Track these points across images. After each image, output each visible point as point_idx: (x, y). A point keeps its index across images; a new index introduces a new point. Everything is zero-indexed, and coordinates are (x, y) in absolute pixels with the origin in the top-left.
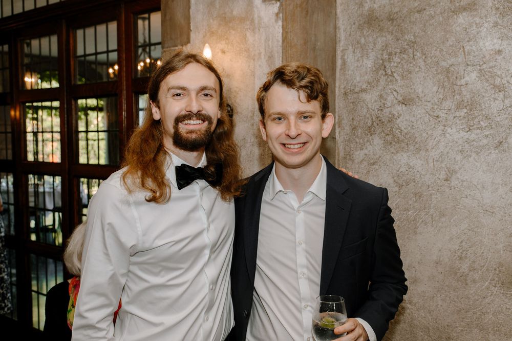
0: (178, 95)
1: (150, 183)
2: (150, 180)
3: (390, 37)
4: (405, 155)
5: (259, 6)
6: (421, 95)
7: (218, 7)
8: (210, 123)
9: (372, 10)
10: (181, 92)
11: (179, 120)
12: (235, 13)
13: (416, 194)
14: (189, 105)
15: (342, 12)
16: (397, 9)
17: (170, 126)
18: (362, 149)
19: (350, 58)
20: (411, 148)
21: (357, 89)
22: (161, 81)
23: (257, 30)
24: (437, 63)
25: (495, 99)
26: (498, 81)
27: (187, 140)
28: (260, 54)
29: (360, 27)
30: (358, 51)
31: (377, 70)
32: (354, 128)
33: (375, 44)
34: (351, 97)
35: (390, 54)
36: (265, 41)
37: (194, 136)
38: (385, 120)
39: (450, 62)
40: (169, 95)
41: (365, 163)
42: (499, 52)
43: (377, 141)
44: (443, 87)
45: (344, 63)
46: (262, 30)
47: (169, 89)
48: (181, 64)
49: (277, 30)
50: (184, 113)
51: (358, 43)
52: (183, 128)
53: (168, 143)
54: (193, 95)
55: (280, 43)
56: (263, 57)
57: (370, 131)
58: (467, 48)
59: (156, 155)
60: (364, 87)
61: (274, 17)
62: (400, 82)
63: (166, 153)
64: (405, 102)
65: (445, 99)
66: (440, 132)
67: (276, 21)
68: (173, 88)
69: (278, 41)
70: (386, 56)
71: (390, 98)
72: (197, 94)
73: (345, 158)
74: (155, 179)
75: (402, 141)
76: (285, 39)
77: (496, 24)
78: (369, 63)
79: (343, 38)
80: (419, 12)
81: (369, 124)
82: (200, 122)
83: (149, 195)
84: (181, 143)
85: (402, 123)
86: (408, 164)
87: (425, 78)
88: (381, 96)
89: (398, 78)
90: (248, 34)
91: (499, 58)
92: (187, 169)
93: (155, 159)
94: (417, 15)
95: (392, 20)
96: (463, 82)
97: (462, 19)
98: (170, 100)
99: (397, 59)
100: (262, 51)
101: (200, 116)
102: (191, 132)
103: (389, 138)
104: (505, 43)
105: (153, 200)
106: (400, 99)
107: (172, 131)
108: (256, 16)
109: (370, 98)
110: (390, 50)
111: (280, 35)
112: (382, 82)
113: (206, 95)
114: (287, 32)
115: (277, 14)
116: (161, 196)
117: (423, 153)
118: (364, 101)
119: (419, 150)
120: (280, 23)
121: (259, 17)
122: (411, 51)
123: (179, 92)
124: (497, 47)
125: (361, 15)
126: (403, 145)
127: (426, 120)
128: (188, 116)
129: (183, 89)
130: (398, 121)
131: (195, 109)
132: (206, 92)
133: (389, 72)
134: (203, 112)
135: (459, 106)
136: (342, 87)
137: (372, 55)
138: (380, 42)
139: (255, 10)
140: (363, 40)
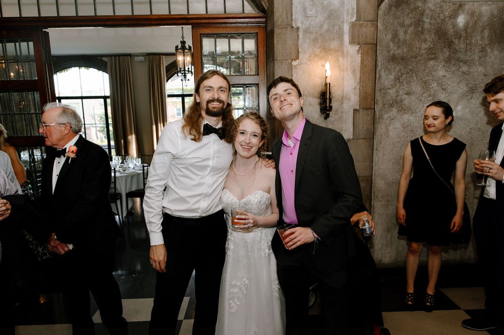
0: (208, 90)
1: (194, 132)
2: (194, 131)
3: (402, 67)
4: (407, 115)
5: (347, 45)
6: (414, 91)
7: (320, 42)
8: (224, 104)
9: (394, 55)
10: (210, 89)
11: (209, 102)
12: (331, 47)
13: (411, 131)
14: (213, 95)
15: (380, 53)
16: (405, 56)
17: (204, 105)
18: (387, 114)
19: (383, 73)
20: (410, 112)
21: (386, 88)
22: (200, 84)
23: (345, 57)
24: (422, 79)
25: (443, 93)
26: (444, 87)
27: (212, 111)
28: (347, 69)
29: (388, 61)
30: (387, 71)
31: (396, 80)
32: (384, 105)
33: (395, 69)
34: (383, 91)
35: (402, 74)
36: (351, 63)
37: (215, 110)
38: (398, 101)
39: (426, 79)
40: (204, 90)
41: (389, 119)
42: (445, 76)
43: (395, 110)
44: (424, 88)
45: (380, 76)
46: (348, 57)
47: (204, 87)
48: (210, 76)
49: (358, 58)
50: (211, 99)
51: (387, 67)
52: (211, 106)
53: (203, 113)
54: (216, 90)
55: (360, 64)
56: (349, 70)
57: (391, 106)
58: (433, 74)
59: (198, 119)
60: (389, 87)
61: (356, 52)
62: (406, 86)
63: (203, 118)
64: (408, 94)
65: (424, 93)
66: (422, 106)
67: (358, 54)
68: (206, 87)
69: (358, 63)
70: (400, 75)
71: (401, 92)
72: (218, 90)
73: (379, 118)
74: (196, 130)
75: (406, 110)
76: (362, 63)
77: (444, 66)
78: (392, 77)
79: (380, 65)
80: (414, 58)
81: (391, 103)
82: (219, 103)
83: (193, 137)
84: (209, 113)
85: (406, 102)
86: (408, 119)
87: (416, 84)
88: (397, 91)
89: (405, 84)
90: (340, 59)
91: (445, 78)
92: (209, 126)
93: (197, 121)
94: (414, 59)
95: (403, 60)
96: (431, 87)
97: (432, 63)
98: (205, 93)
99: (405, 76)
100: (349, 67)
101: (219, 100)
102: (214, 108)
103: (400, 109)
104: (447, 73)
105: (194, 140)
106: (405, 92)
107: (205, 107)
108: (345, 50)
109: (392, 92)
110: (402, 72)
111: (360, 60)
112: (398, 86)
113: (222, 91)
114: (364, 60)
115: (358, 51)
116: (198, 139)
117: (414, 114)
118: (389, 93)
119: (413, 113)
120: (360, 55)
121: (347, 50)
122: (411, 73)
123: (209, 89)
124: (444, 75)
125: (389, 56)
126: (406, 111)
127: (416, 101)
128: (213, 100)
129: (211, 87)
130: (404, 101)
131: (216, 97)
132: (222, 89)
133: (401, 81)
134: (220, 99)
135: (429, 96)
136: (379, 86)
137: (394, 74)
138: (398, 68)
139: (345, 47)
140: (389, 67)
